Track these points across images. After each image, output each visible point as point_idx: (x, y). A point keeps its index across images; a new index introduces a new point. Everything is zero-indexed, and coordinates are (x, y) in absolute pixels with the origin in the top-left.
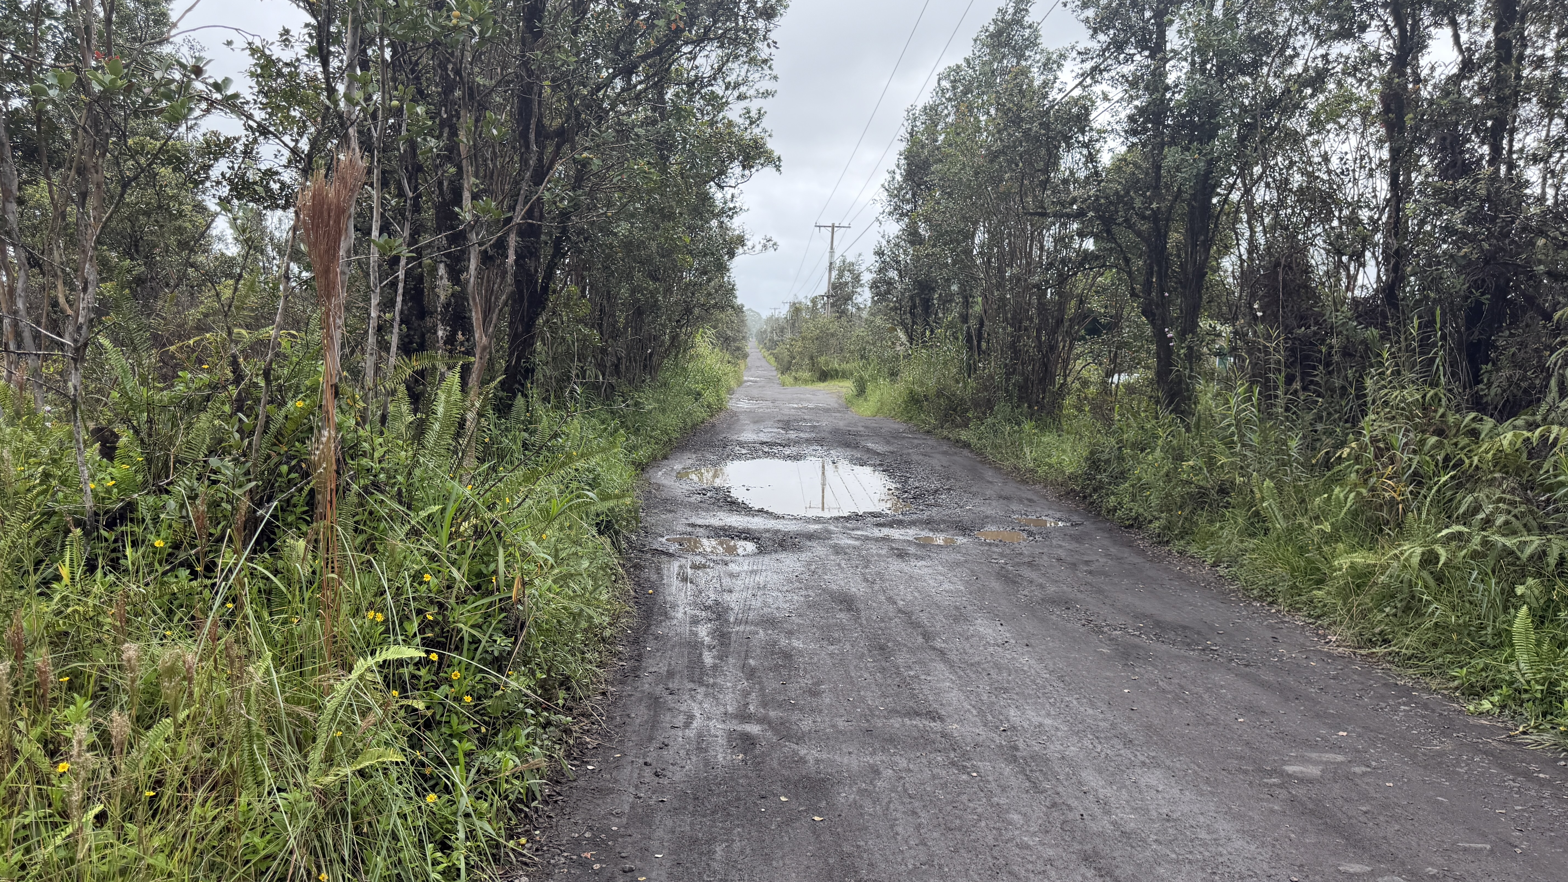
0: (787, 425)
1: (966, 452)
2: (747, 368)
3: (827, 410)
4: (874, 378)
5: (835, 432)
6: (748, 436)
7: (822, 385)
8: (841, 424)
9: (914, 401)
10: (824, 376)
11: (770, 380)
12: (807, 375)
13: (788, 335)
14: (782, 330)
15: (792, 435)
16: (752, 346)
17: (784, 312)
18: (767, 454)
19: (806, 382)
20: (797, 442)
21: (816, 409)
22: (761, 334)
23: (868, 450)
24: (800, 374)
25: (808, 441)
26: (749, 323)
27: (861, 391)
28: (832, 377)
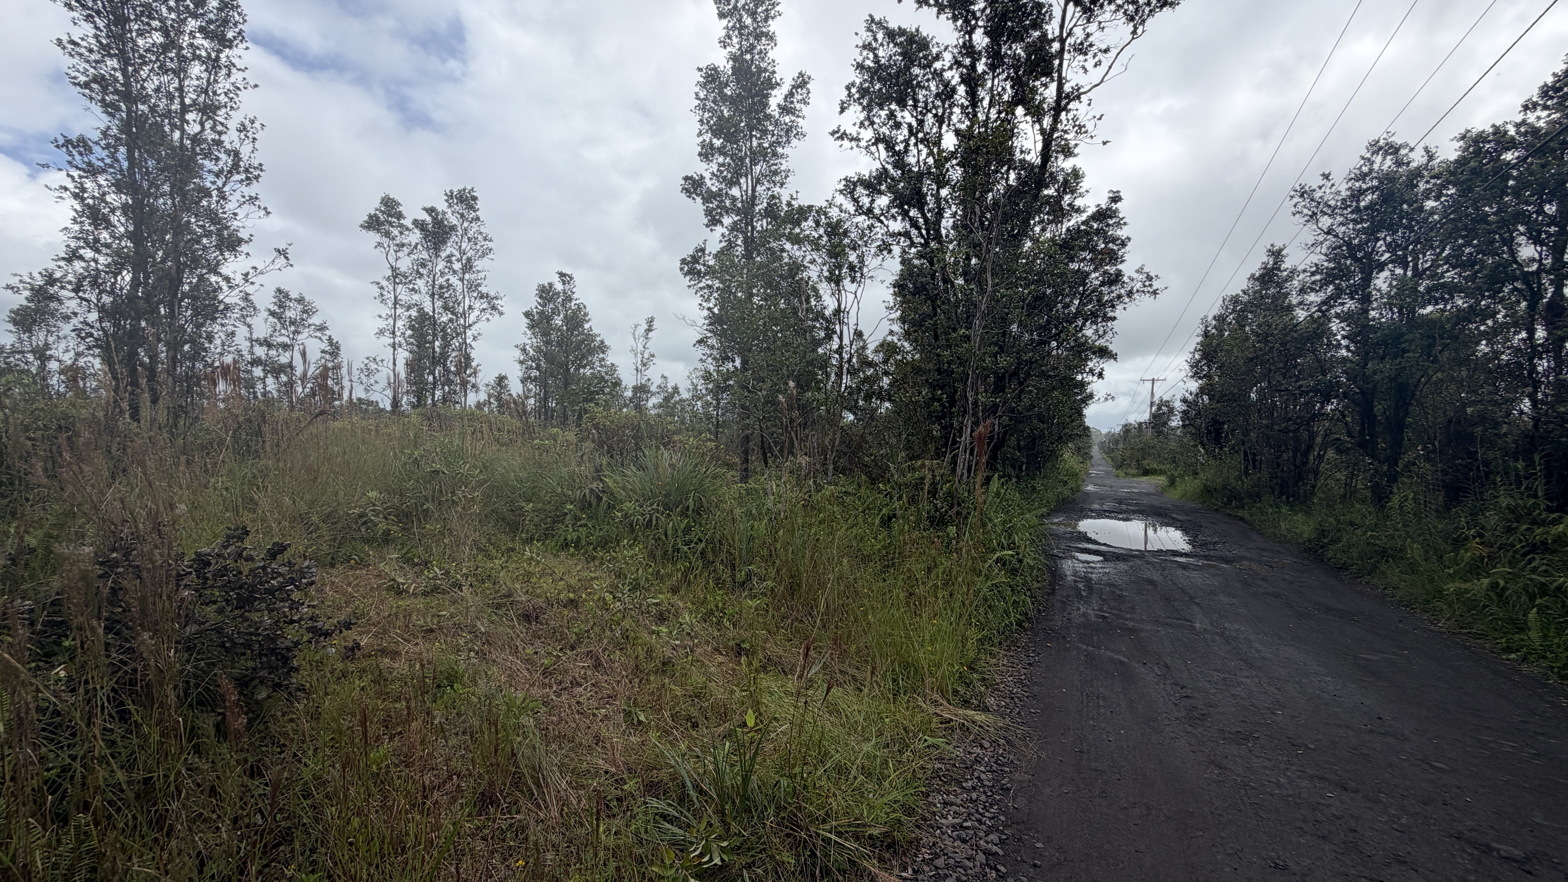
0: (1120, 502)
1: (1241, 523)
2: (1092, 466)
3: (1148, 494)
4: (1181, 476)
5: (1152, 507)
6: (1096, 506)
7: (1144, 478)
8: (1156, 503)
9: (1208, 491)
10: (1146, 473)
11: (1107, 473)
12: (1134, 471)
13: (1121, 446)
14: (1117, 442)
15: (1124, 507)
16: (1095, 451)
17: (1118, 429)
18: (1108, 517)
19: (1133, 476)
20: (1125, 512)
21: (1140, 493)
22: (1102, 446)
23: (1173, 518)
24: (1129, 471)
25: (1134, 512)
26: (1093, 437)
27: (1172, 482)
28: (1152, 474)
